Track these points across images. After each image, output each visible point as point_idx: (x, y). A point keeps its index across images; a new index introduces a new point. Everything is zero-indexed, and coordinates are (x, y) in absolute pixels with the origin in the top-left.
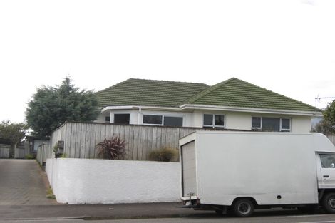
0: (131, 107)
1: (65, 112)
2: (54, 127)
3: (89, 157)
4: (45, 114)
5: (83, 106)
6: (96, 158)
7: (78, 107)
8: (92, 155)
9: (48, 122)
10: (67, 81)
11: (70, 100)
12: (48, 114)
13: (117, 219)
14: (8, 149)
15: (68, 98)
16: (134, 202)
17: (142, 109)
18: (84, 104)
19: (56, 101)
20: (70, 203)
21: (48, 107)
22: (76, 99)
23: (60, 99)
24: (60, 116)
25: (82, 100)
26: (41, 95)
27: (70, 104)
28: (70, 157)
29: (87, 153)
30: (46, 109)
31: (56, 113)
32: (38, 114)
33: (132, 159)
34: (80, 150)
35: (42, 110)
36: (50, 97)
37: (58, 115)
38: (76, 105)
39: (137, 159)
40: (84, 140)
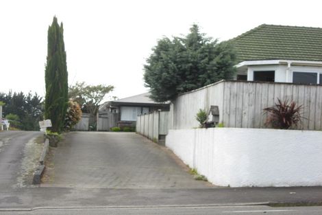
0: (277, 62)
1: (196, 68)
2: (182, 89)
3: (254, 125)
4: (170, 71)
5: (220, 61)
6: (263, 128)
7: (214, 62)
8: (257, 124)
9: (175, 82)
10: (195, 28)
11: (202, 53)
12: (174, 71)
13: (311, 205)
14: (87, 119)
15: (199, 50)
16: (314, 185)
17: (292, 65)
18: (221, 58)
19: (184, 54)
20: (233, 186)
21: (175, 62)
22: (210, 52)
23: (190, 53)
24: (190, 75)
25: (217, 53)
26: (163, 47)
27: (203, 59)
28: (229, 126)
29: (250, 121)
30: (172, 65)
31: (185, 71)
32: (162, 72)
33: (308, 129)
34: (242, 117)
35: (166, 67)
36: (176, 49)
37: (187, 73)
38: (211, 59)
39: (315, 129)
40: (246, 104)
